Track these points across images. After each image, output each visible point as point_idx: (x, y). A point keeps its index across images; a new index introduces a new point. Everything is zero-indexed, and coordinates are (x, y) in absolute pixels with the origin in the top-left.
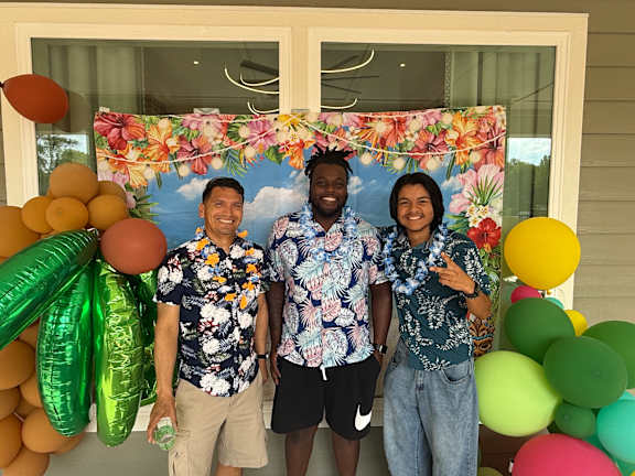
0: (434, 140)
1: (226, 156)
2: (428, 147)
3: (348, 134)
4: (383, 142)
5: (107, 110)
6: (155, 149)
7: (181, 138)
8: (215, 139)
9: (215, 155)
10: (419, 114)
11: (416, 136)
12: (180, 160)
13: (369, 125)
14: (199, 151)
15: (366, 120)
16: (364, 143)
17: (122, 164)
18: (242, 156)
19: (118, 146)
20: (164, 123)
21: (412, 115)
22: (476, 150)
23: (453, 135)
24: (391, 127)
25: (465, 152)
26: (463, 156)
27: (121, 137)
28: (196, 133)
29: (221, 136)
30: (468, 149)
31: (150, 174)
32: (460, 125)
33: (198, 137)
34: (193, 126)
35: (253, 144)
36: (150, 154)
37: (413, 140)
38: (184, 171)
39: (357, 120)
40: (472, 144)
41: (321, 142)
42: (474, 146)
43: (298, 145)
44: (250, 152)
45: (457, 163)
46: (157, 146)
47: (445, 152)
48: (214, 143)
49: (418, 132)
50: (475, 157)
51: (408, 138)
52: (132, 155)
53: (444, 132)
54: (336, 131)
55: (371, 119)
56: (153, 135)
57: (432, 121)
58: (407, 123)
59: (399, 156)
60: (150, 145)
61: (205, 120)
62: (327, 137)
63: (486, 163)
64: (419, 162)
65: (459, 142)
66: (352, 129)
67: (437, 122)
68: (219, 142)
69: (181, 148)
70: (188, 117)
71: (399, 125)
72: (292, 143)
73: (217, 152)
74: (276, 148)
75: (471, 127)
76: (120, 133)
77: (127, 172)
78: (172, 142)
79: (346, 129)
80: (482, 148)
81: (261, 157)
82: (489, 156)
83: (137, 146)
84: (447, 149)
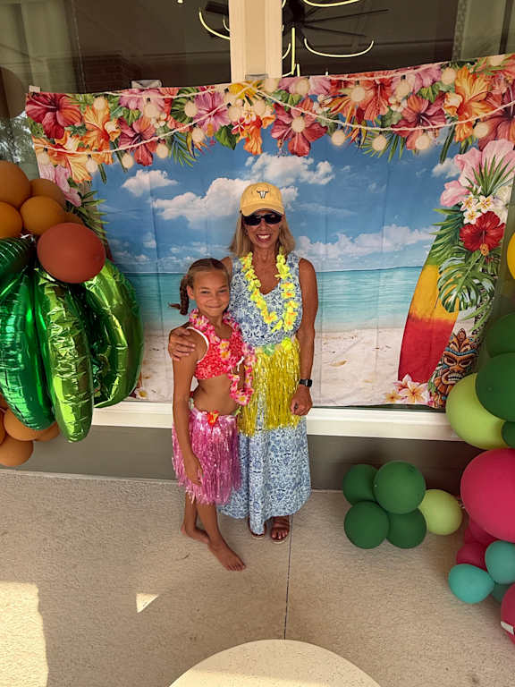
0: (428, 109)
1: (172, 141)
2: (420, 119)
3: (315, 106)
4: (360, 115)
5: (37, 90)
6: (94, 135)
7: (121, 121)
8: (158, 120)
9: (159, 141)
10: (410, 74)
11: (404, 104)
12: (122, 148)
13: (343, 91)
14: (140, 136)
15: (338, 84)
16: (337, 118)
17: (61, 156)
18: (189, 140)
19: (55, 133)
20: (100, 103)
21: (400, 74)
22: (485, 120)
23: (454, 100)
24: (372, 93)
25: (469, 124)
26: (467, 130)
27: (56, 123)
28: (136, 114)
29: (164, 116)
30: (472, 119)
31: (92, 167)
32: (465, 85)
33: (139, 119)
34: (132, 105)
35: (201, 124)
36: (90, 143)
37: (400, 110)
38: (128, 161)
39: (328, 86)
40: (479, 111)
41: (281, 118)
42: (482, 115)
43: (253, 123)
44: (198, 136)
45: (456, 139)
46: (95, 133)
47: (442, 125)
48: (157, 126)
49: (407, 98)
50: (482, 131)
51: (394, 108)
52: (71, 144)
53: (443, 96)
54: (301, 102)
55: (346, 83)
56: (90, 119)
57: (428, 81)
58: (393, 87)
59: (381, 133)
60: (88, 131)
61: (145, 96)
62: (289, 112)
63: (496, 138)
64: (405, 141)
65: (462, 110)
66: (320, 98)
67: (434, 82)
68: (162, 124)
69: (122, 133)
70: (125, 94)
71: (383, 89)
72: (247, 121)
73: (161, 136)
74: (228, 129)
75: (480, 87)
76: (55, 118)
77: (67, 165)
78: (111, 127)
79: (313, 98)
80: (492, 117)
81: (211, 142)
82: (501, 129)
83: (75, 133)
84: (445, 121)
